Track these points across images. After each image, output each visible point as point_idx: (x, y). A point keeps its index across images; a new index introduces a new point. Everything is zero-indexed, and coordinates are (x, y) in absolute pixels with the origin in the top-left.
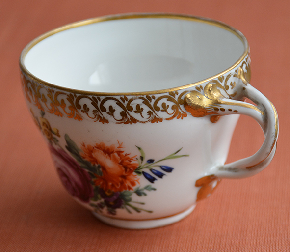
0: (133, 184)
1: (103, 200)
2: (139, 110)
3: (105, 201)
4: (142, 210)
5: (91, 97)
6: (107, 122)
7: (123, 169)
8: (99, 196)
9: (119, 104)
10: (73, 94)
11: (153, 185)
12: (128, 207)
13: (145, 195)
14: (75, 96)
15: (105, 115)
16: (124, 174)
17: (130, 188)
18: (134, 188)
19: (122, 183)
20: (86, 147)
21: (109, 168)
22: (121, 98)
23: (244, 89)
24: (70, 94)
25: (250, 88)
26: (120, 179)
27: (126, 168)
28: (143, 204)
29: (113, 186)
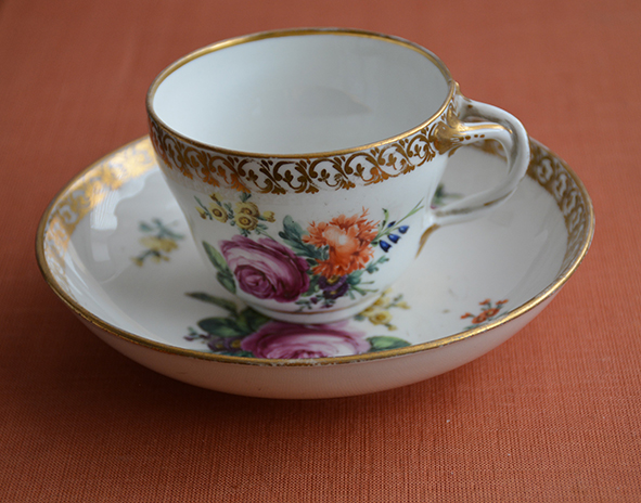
0: (366, 260)
1: (321, 292)
2: (392, 160)
3: (324, 293)
4: (369, 291)
5: (332, 158)
6: (353, 186)
7: (359, 242)
8: (317, 287)
9: (369, 159)
10: (305, 161)
11: (387, 255)
12: (354, 292)
13: (377, 269)
14: (309, 162)
15: (351, 177)
16: (358, 249)
17: (361, 266)
18: (366, 265)
19: (353, 262)
20: (316, 226)
21: (341, 247)
22: (372, 151)
23: (470, 107)
24: (301, 162)
25: (475, 104)
26: (351, 257)
27: (362, 241)
28: (372, 283)
29: (340, 269)
